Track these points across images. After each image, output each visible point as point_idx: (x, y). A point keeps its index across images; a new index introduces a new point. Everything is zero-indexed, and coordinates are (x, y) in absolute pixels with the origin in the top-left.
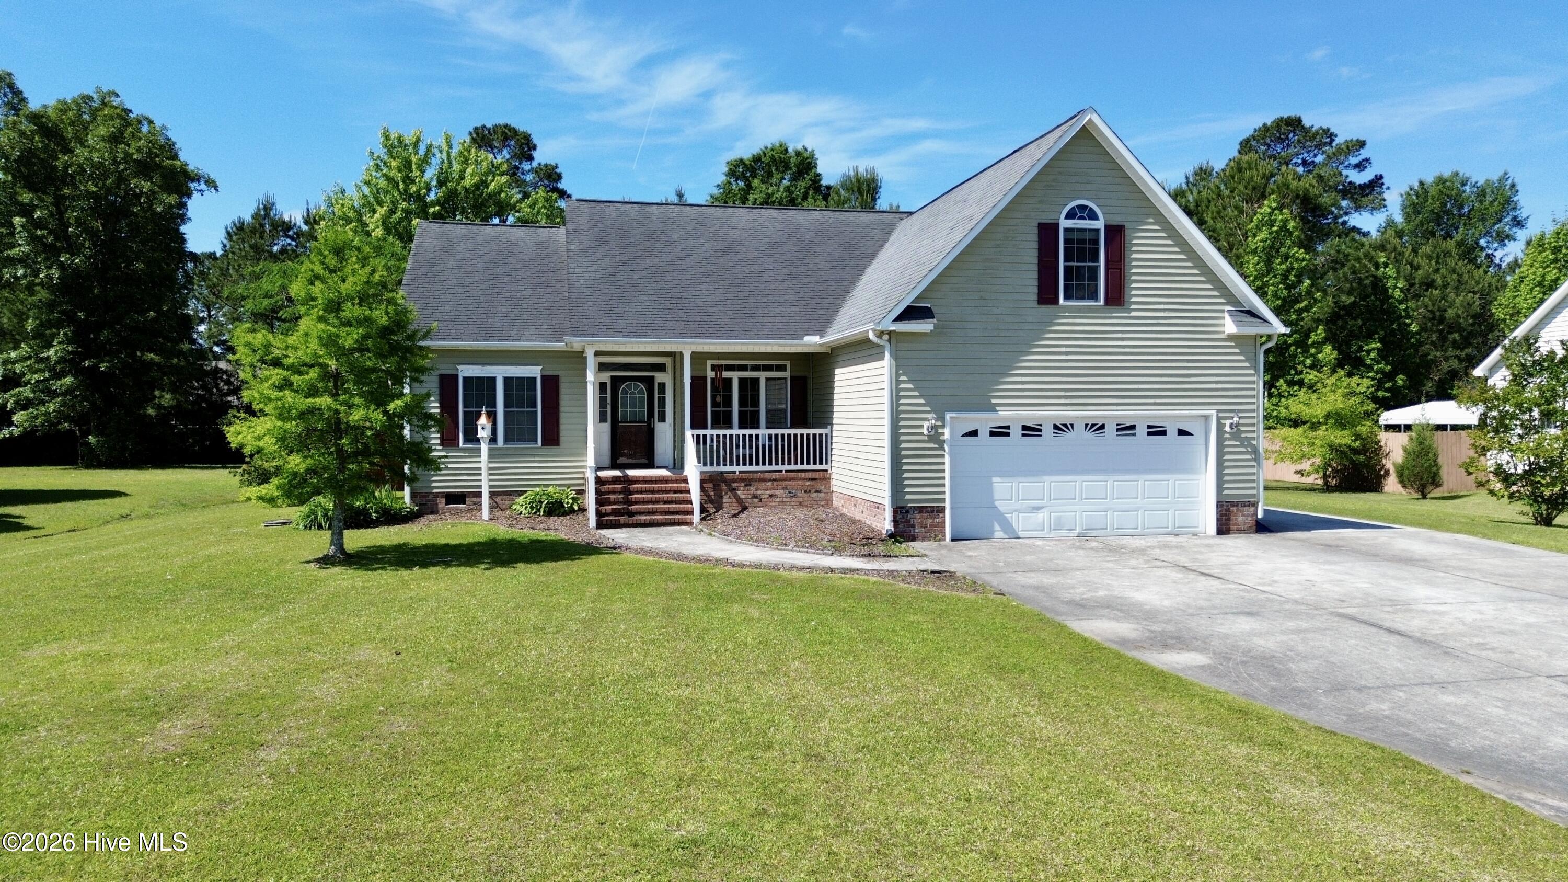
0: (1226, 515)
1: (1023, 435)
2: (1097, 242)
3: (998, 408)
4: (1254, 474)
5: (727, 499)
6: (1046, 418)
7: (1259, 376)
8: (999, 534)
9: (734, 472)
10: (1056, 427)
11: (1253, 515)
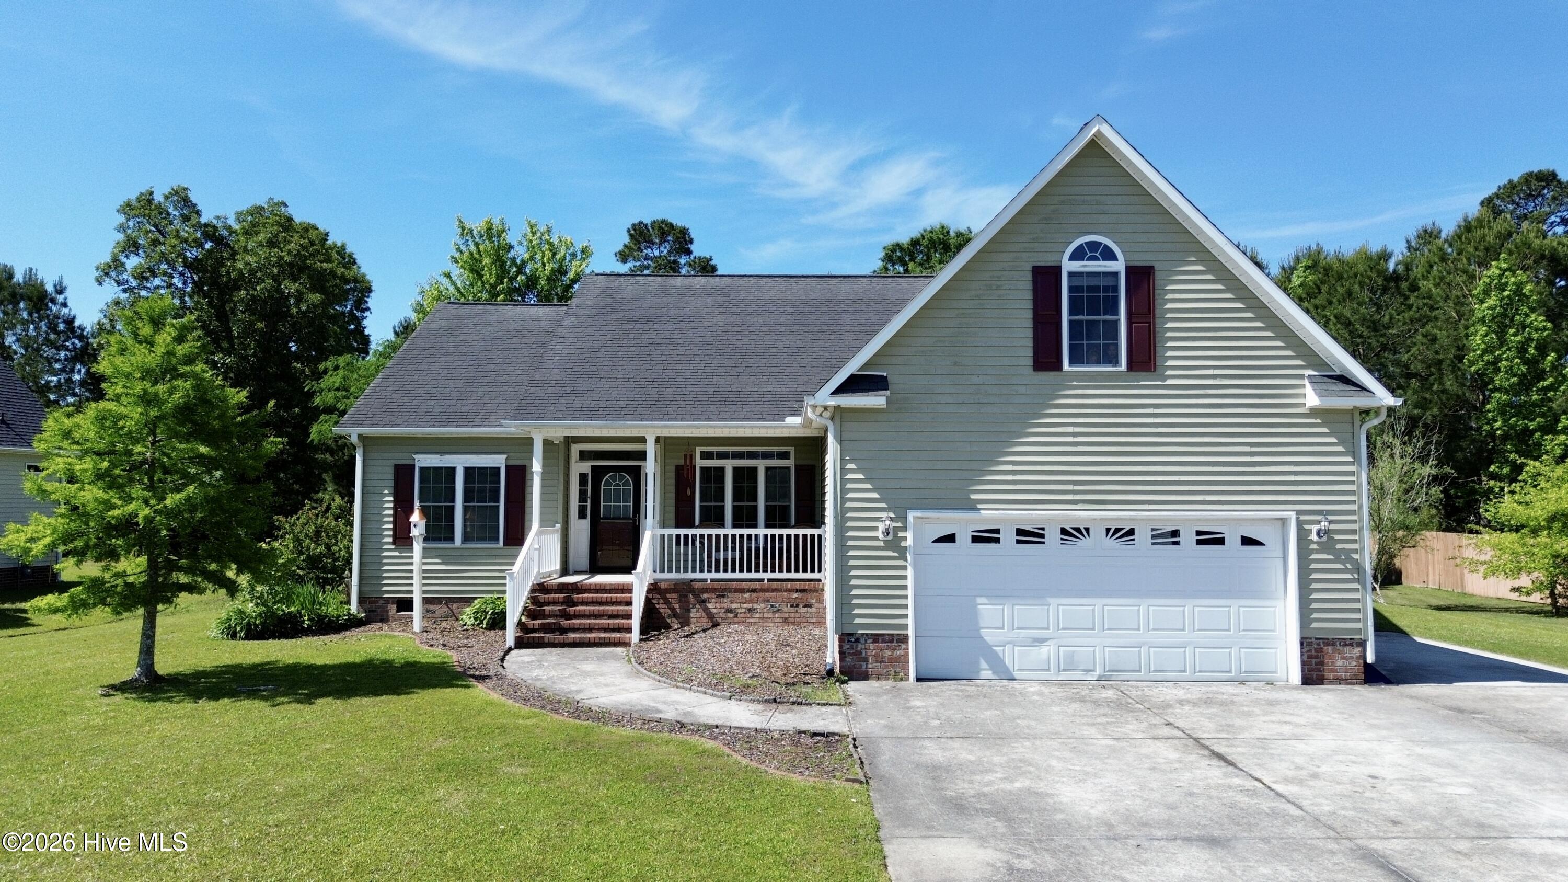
0: (1316, 657)
1: (1018, 542)
2: (1116, 289)
3: (979, 506)
4: (1358, 600)
5: (695, 613)
6: (1049, 520)
7: (1360, 465)
8: (986, 673)
9: (705, 580)
10: (1064, 531)
11: (1358, 658)
